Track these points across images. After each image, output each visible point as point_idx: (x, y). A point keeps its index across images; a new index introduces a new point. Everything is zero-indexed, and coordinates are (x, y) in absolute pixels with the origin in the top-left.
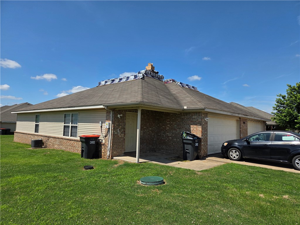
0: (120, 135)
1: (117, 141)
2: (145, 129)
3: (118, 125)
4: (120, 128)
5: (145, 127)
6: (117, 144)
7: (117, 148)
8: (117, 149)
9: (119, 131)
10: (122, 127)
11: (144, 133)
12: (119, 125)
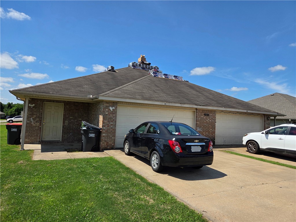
0: (34, 124)
1: (30, 129)
2: (71, 119)
3: (31, 114)
4: (33, 117)
5: (71, 118)
6: (29, 132)
7: (29, 135)
8: (30, 137)
9: (32, 120)
10: (36, 116)
11: (70, 123)
12: (33, 115)
